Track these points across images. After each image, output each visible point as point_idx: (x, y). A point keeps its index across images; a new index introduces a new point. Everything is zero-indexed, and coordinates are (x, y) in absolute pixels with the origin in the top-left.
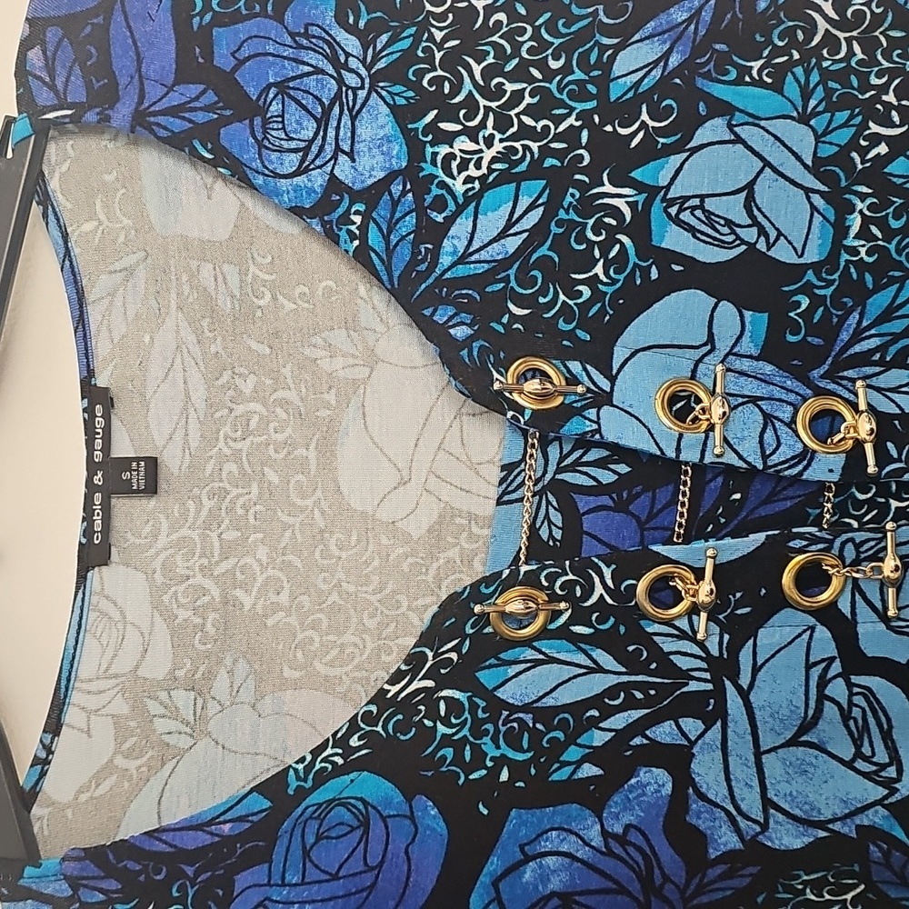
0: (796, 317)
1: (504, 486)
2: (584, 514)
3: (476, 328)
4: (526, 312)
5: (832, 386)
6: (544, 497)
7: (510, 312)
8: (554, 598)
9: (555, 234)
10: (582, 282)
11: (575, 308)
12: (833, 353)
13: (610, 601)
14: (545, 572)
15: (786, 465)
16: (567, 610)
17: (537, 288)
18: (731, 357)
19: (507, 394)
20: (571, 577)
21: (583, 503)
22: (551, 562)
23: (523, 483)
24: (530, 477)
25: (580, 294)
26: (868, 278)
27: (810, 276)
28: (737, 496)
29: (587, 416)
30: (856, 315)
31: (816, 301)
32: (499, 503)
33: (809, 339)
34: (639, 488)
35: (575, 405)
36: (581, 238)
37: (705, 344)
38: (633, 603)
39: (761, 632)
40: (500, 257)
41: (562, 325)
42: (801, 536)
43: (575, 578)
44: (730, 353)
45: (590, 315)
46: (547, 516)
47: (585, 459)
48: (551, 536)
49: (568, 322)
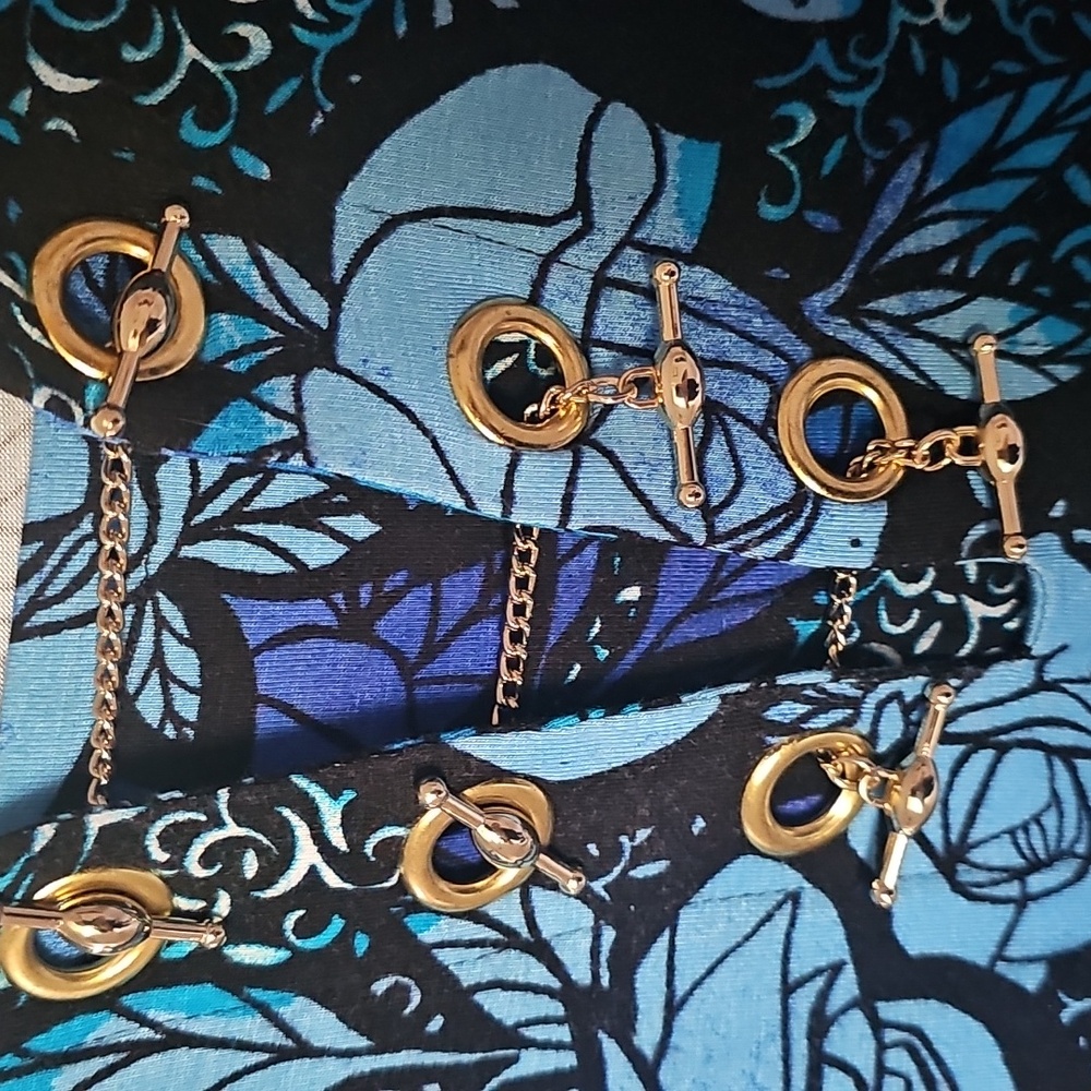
0: (782, 158)
1: (33, 584)
2: (258, 650)
4: (82, 85)
5: (849, 335)
7: (36, 82)
10: (247, 14)
11: (228, 85)
12: (860, 255)
13: (332, 879)
14: (160, 826)
15: (759, 532)
17: (114, 17)
18: (629, 250)
20: (232, 830)
21: (256, 619)
22: (178, 794)
23: (83, 580)
24: (113, 554)
25: (242, 46)
26: (950, 74)
27: (821, 54)
28: (632, 593)
29: (267, 398)
30: (915, 164)
31: (832, 121)
32: (19, 632)
33: (810, 216)
34: (400, 578)
35: (230, 366)
37: (567, 215)
38: (393, 881)
39: (686, 916)
41: (193, 134)
42: (794, 694)
43: (242, 832)
44: (627, 241)
45: (271, 107)
46: (158, 658)
47: (259, 503)
48: (169, 712)
49: (207, 123)
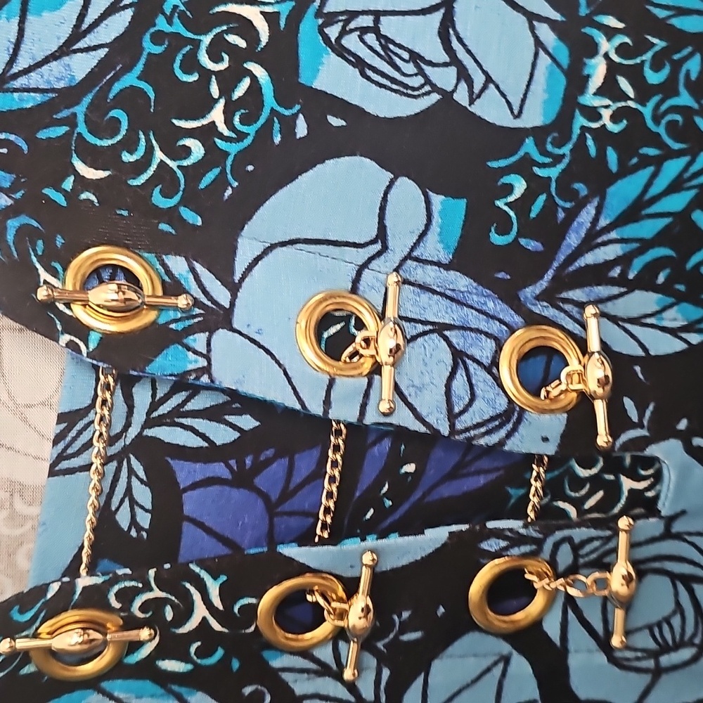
0: (506, 208)
1: (61, 446)
2: (185, 490)
3: (18, 195)
4: (102, 174)
5: (550, 312)
6: (125, 463)
7: (76, 173)
8: (131, 623)
9: (149, 54)
10: (191, 133)
11: (179, 174)
12: (556, 264)
13: (216, 626)
14: (116, 588)
15: (483, 430)
16: (150, 640)
17: (119, 138)
18: (409, 262)
19: (61, 307)
20: (157, 593)
21: (185, 472)
22: (128, 571)
23: (89, 445)
25: (187, 151)
26: (612, 156)
27: (529, 146)
28: (410, 468)
29: (191, 345)
30: (590, 210)
31: (537, 186)
32: (53, 473)
33: (523, 241)
34: (270, 453)
35: (172, 326)
36: (191, 64)
37: (373, 242)
38: (252, 628)
39: (437, 665)
40: (61, 85)
41: (158, 200)
43: (163, 595)
44: (409, 257)
45: (202, 186)
46: (129, 491)
47: (190, 406)
48: (134, 522)
49: (166, 194)
